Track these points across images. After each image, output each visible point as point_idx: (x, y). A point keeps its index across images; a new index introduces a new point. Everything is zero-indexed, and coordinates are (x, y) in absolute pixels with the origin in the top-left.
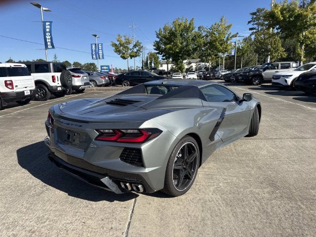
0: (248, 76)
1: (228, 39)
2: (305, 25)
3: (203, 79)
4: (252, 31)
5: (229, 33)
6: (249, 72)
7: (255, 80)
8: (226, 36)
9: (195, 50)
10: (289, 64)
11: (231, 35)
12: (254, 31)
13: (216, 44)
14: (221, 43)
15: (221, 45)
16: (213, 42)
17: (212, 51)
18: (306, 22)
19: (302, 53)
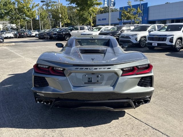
0: (62, 35)
1: (33, 7)
2: (92, 4)
3: (19, 38)
4: (43, 3)
5: (33, 3)
6: (62, 32)
7: (67, 37)
8: (32, 5)
9: (7, 14)
10: (84, 27)
11: (35, 5)
12: (45, 3)
13: (25, 10)
14: (28, 9)
15: (28, 11)
16: (21, 8)
17: (20, 16)
18: (93, 2)
19: (91, 21)
